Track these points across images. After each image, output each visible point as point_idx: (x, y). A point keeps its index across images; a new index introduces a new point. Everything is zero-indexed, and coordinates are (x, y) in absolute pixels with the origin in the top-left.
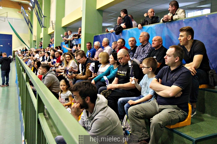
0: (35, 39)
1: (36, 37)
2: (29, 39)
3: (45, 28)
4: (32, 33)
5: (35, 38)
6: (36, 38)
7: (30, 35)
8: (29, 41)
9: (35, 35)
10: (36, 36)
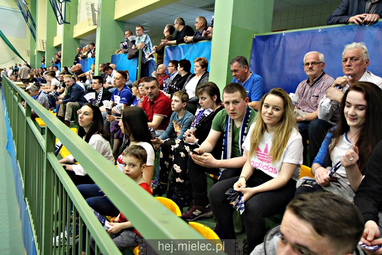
0: (44, 48)
1: (45, 44)
2: (29, 49)
3: (68, 24)
4: (34, 37)
5: (43, 45)
6: (45, 46)
7: (31, 41)
8: (28, 52)
9: (42, 41)
10: (44, 41)
